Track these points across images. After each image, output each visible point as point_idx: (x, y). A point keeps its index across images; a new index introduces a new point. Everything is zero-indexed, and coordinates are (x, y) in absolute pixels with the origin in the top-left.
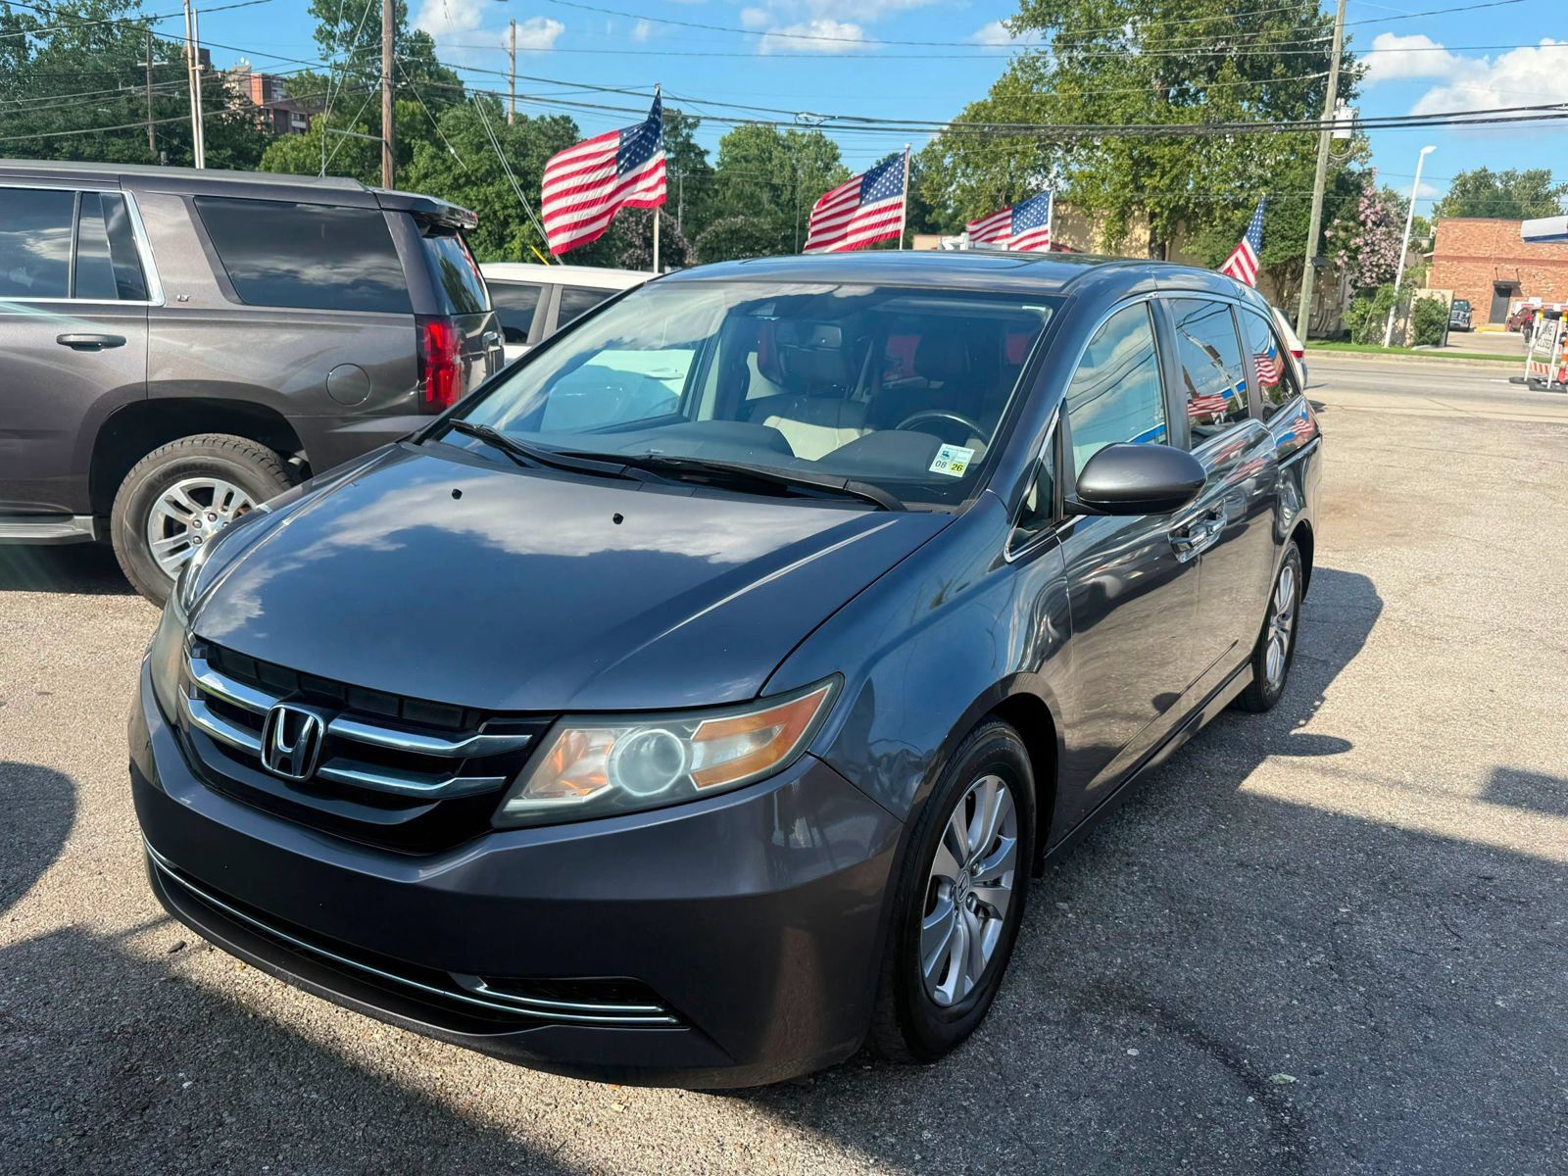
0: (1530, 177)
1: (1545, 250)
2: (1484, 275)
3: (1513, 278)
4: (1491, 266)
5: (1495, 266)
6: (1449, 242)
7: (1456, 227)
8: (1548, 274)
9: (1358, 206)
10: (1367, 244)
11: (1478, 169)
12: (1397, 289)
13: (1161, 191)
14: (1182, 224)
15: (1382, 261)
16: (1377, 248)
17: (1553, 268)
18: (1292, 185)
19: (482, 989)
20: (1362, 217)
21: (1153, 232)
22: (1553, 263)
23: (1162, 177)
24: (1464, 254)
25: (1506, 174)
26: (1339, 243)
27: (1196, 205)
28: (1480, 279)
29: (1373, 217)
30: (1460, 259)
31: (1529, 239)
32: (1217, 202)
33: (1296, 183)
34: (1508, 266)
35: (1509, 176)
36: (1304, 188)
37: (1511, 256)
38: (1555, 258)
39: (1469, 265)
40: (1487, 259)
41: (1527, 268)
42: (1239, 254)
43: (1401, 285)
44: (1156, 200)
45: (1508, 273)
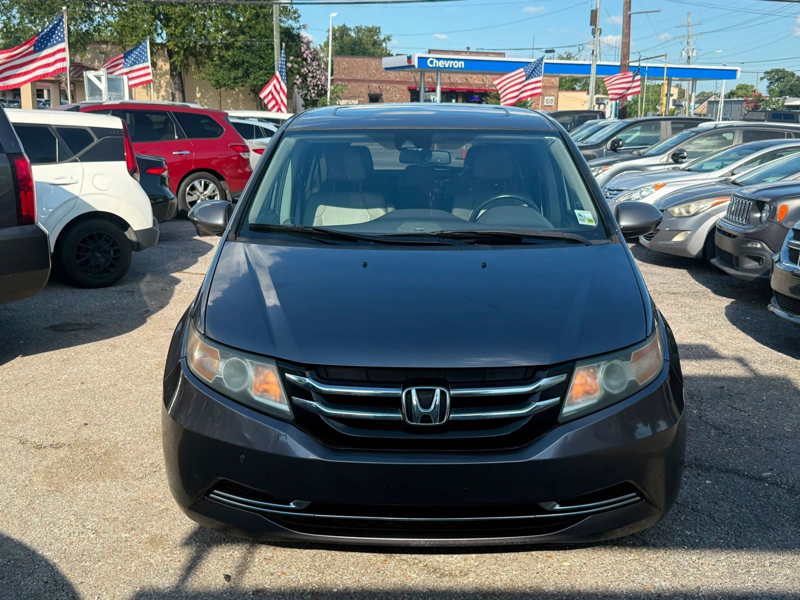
0: (370, 30)
1: (392, 75)
2: (363, 90)
3: (378, 91)
4: (366, 85)
5: (368, 84)
6: (341, 70)
7: (344, 61)
8: (396, 89)
9: (300, 49)
10: (309, 72)
11: (341, 25)
12: (329, 100)
13: (177, 37)
14: (192, 60)
15: (319, 83)
16: (315, 75)
17: (398, 86)
18: (260, 35)
19: (557, 507)
20: (305, 56)
21: (172, 64)
22: (398, 82)
23: (176, 27)
24: (350, 78)
25: (357, 27)
26: (296, 71)
27: (201, 46)
28: (361, 92)
29: (310, 55)
30: (349, 81)
31: (387, 69)
32: (215, 45)
33: (262, 33)
34: (374, 85)
35: (359, 30)
36: (267, 37)
37: (375, 79)
38: (398, 79)
39: (355, 85)
40: (363, 81)
41: (384, 86)
42: (275, 81)
43: (331, 98)
44: (174, 43)
45: (375, 88)
